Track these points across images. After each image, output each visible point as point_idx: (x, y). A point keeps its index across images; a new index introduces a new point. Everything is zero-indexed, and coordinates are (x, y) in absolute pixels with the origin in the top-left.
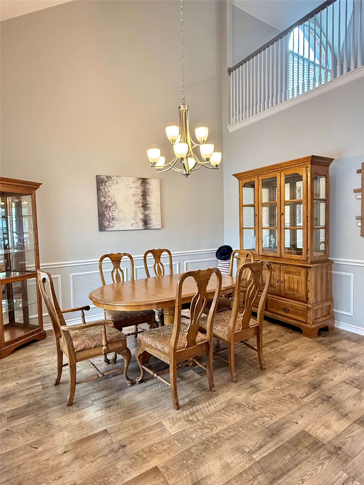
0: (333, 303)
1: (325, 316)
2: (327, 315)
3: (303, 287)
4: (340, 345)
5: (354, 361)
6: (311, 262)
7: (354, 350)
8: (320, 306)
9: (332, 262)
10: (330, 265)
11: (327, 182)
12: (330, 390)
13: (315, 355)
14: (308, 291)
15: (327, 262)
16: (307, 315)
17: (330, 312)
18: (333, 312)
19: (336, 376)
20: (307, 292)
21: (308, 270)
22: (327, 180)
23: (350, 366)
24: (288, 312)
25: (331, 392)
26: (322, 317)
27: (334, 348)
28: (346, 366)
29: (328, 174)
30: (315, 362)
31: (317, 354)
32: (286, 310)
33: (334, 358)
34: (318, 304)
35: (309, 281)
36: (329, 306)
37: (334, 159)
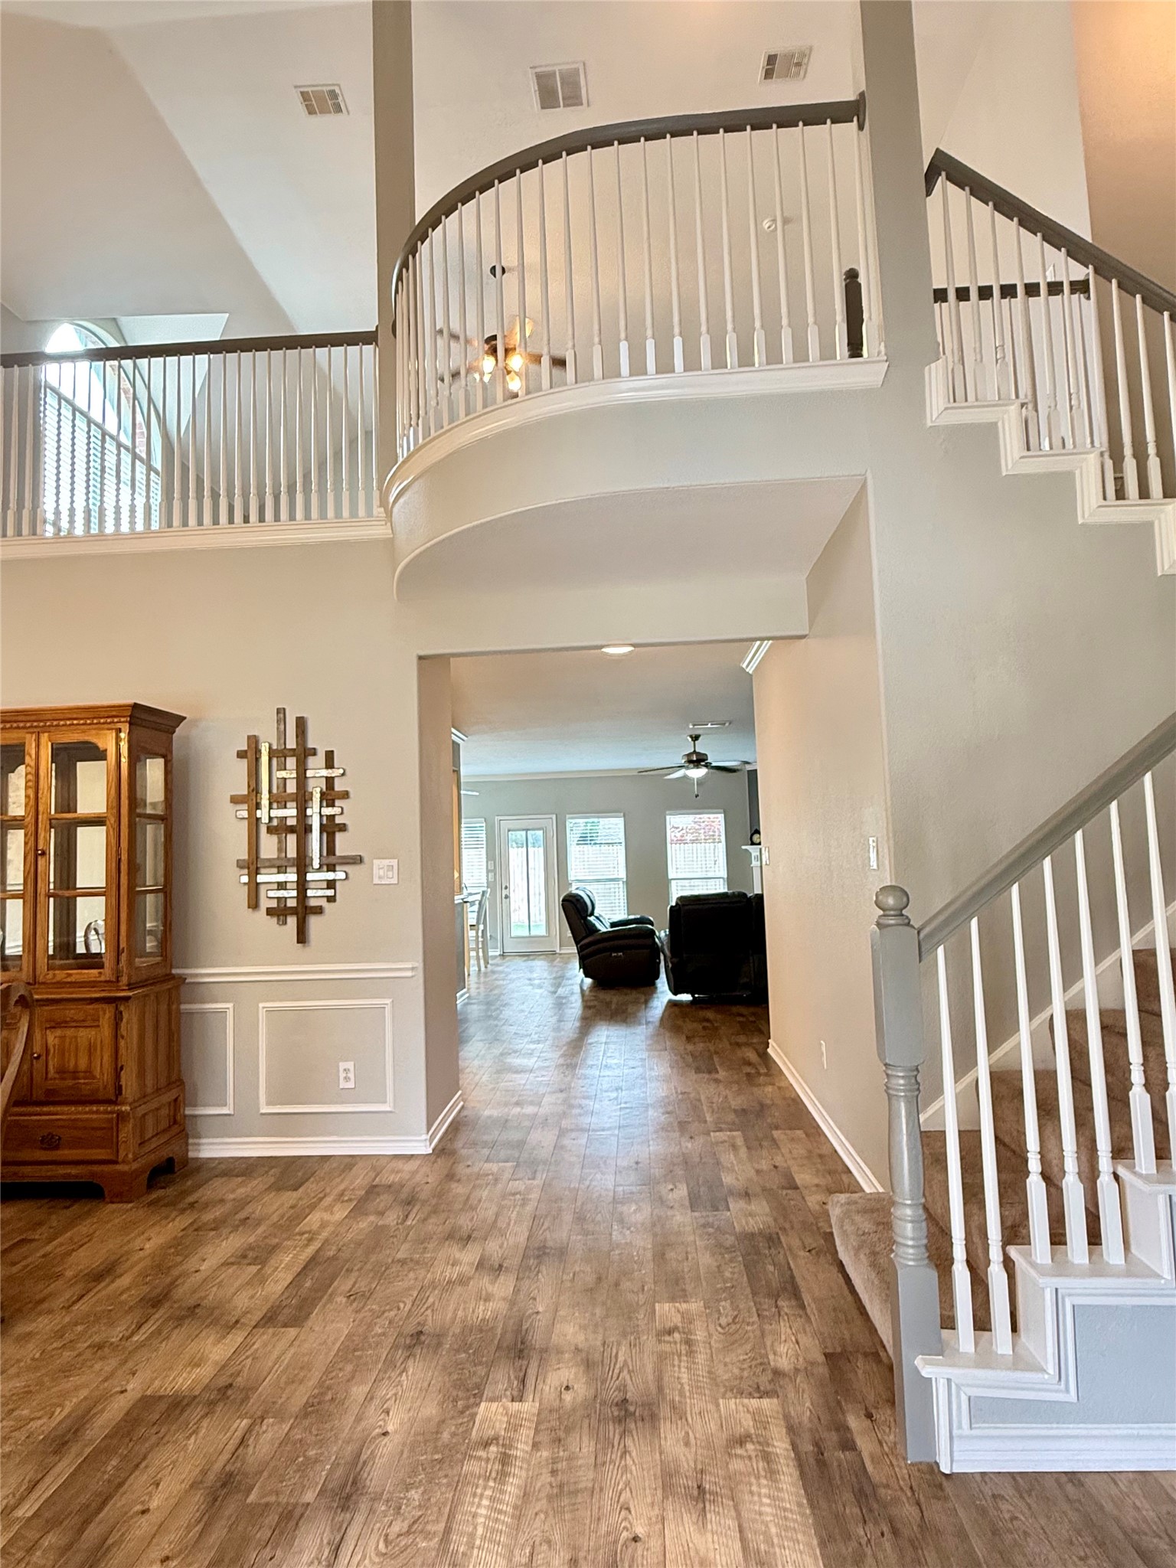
0: (183, 1090)
1: (164, 1131)
2: (170, 1127)
3: (106, 1058)
4: (206, 1193)
5: (242, 1215)
6: (129, 985)
7: (241, 1192)
8: (154, 1105)
9: (182, 979)
10: (177, 987)
11: (168, 772)
12: (194, 1292)
13: (146, 1235)
14: (122, 1068)
15: (169, 980)
16: (118, 1137)
17: (178, 1118)
18: (185, 1116)
19: (204, 1260)
20: (118, 1071)
21: (122, 1008)
22: (169, 769)
23: (236, 1228)
24: (57, 1148)
25: (197, 1296)
26: (157, 1134)
27: (192, 1205)
28: (225, 1231)
29: (171, 752)
30: (147, 1252)
31: (151, 1233)
32: (51, 1142)
33: (195, 1226)
34: (148, 1098)
35: (123, 1037)
36: (176, 1100)
37: (185, 718)
